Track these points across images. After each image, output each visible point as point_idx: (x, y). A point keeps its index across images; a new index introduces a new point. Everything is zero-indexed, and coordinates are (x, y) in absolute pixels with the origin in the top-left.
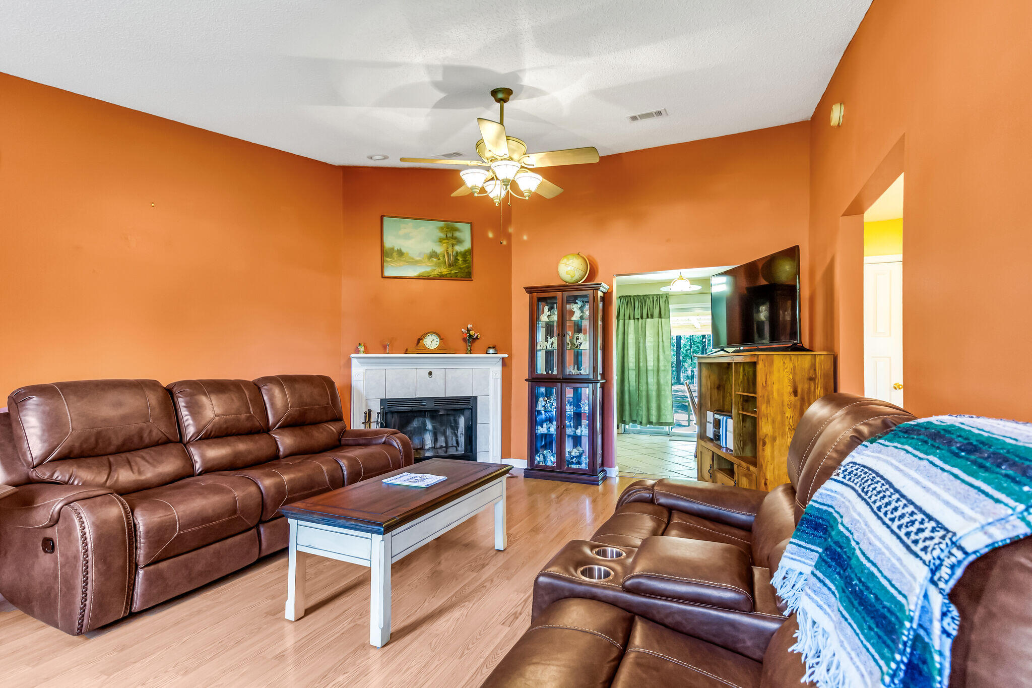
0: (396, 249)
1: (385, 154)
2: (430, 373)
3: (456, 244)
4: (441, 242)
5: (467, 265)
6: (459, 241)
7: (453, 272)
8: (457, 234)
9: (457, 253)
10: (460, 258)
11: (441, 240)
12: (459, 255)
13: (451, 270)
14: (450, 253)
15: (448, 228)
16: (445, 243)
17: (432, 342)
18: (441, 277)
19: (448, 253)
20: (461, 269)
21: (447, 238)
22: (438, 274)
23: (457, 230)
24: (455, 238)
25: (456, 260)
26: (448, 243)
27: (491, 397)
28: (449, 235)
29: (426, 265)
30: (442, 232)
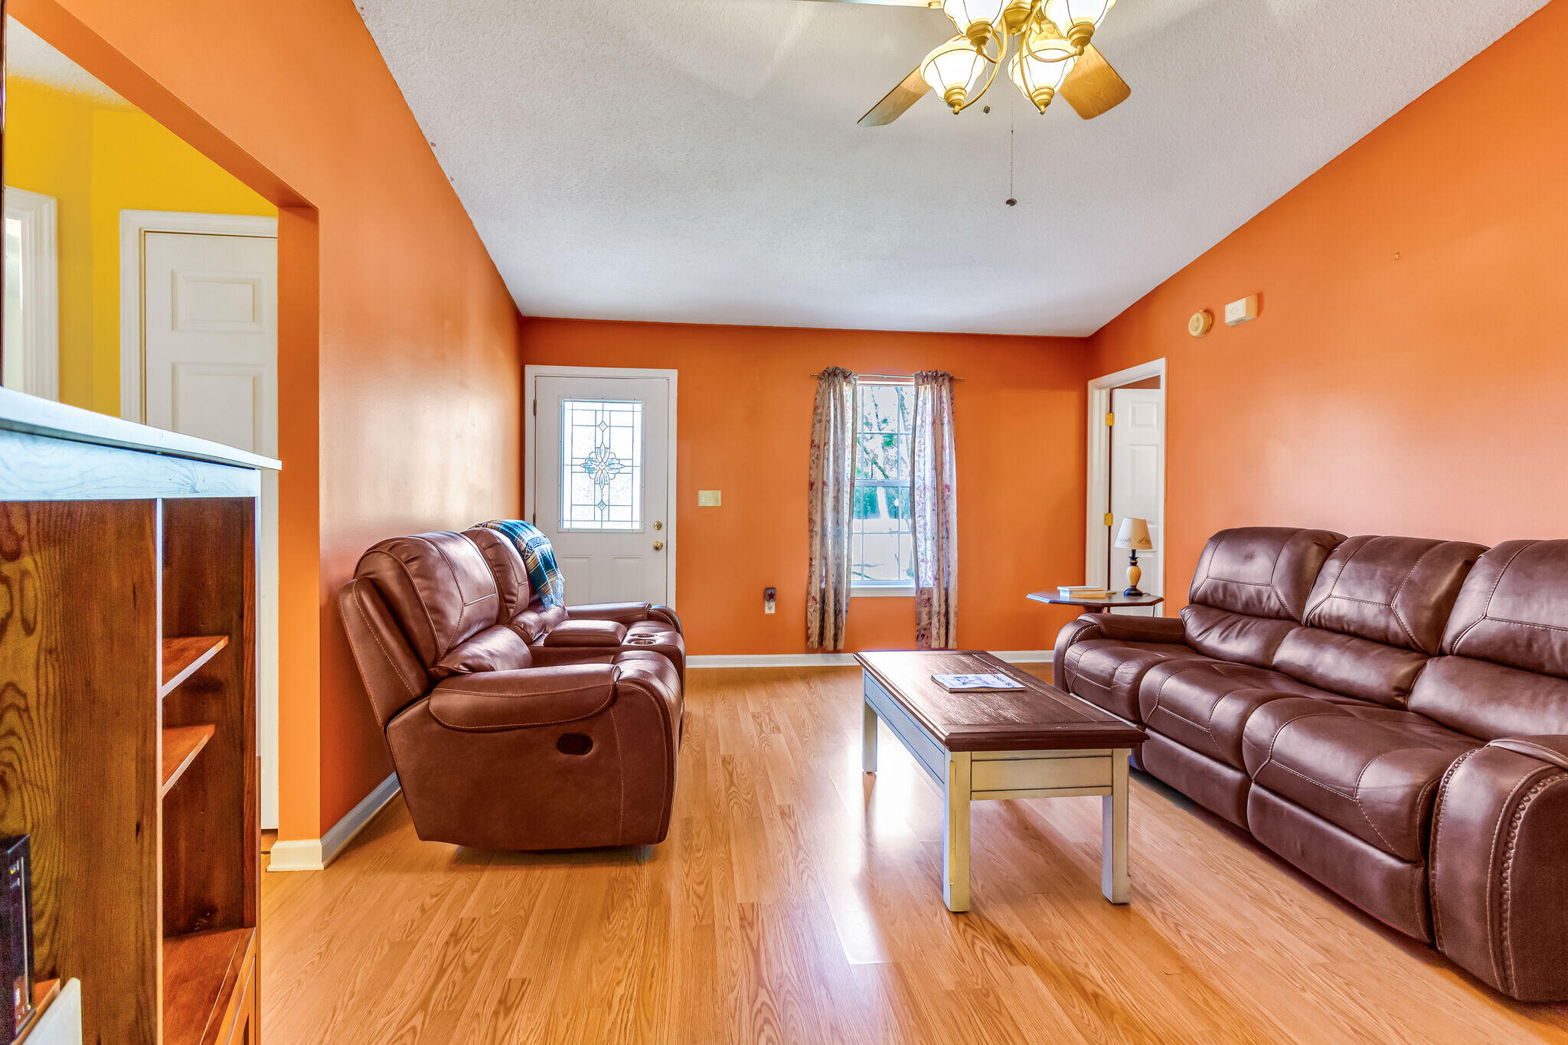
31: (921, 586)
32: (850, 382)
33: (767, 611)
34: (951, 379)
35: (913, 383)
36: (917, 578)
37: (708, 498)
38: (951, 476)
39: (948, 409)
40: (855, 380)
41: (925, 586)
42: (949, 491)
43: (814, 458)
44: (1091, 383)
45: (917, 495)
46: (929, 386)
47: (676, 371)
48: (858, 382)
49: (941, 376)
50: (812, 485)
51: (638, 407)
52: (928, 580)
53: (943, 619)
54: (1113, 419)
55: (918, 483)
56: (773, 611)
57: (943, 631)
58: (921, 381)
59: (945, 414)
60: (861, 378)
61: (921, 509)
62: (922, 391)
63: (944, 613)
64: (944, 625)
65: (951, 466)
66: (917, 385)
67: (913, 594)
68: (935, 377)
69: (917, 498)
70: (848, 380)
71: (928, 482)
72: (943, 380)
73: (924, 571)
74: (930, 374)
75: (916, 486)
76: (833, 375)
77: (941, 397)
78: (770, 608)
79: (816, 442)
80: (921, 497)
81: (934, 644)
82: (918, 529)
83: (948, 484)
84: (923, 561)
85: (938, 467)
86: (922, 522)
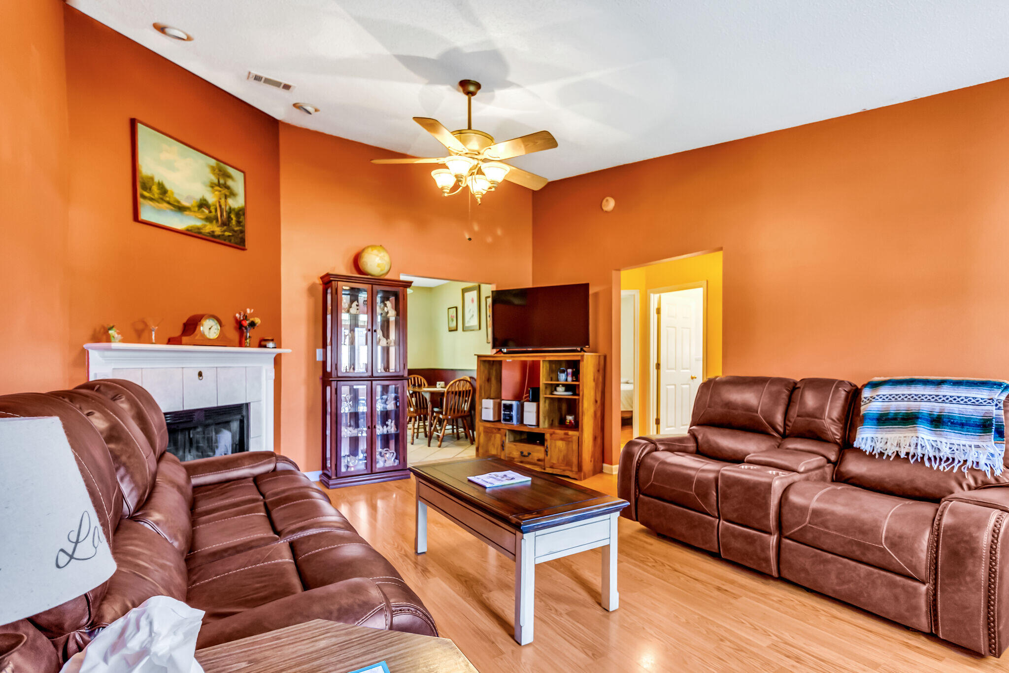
0: (156, 180)
1: (191, 34)
2: (200, 374)
3: (230, 197)
4: (212, 187)
5: (241, 228)
6: (233, 194)
7: (227, 234)
8: (230, 183)
9: (230, 208)
10: (233, 216)
11: (212, 186)
12: (233, 212)
13: (225, 231)
14: (223, 206)
15: (220, 170)
16: (217, 190)
17: (209, 329)
18: (212, 238)
19: (220, 206)
20: (235, 231)
21: (219, 185)
22: (209, 233)
23: (229, 176)
24: (228, 188)
25: (229, 218)
26: (220, 191)
27: (264, 403)
28: (222, 181)
29: (196, 216)
30: (214, 174)
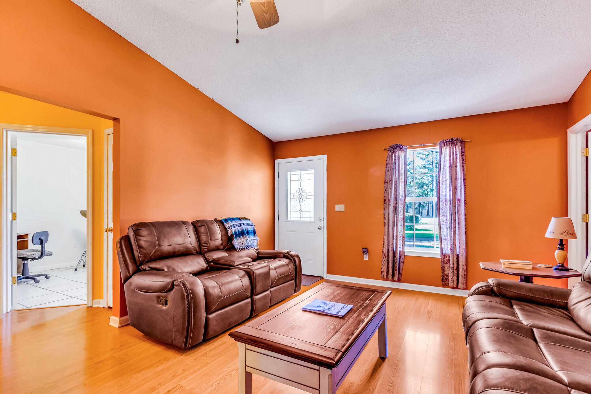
31: (444, 252)
32: (403, 151)
33: (365, 259)
34: (462, 142)
35: (438, 147)
36: (442, 248)
37: (340, 208)
38: (461, 194)
39: (460, 158)
40: (406, 149)
41: (447, 253)
42: (460, 202)
43: (385, 188)
44: (569, 131)
45: (442, 205)
46: (448, 147)
47: (326, 155)
48: (408, 150)
49: (455, 141)
50: (385, 201)
51: (313, 172)
52: (447, 250)
53: (455, 272)
54: (588, 152)
55: (442, 198)
56: (367, 259)
57: (455, 278)
58: (443, 145)
59: (458, 161)
60: (410, 148)
61: (443, 212)
62: (444, 150)
63: (456, 268)
64: (456, 275)
65: (461, 189)
66: (441, 147)
67: (439, 257)
68: (452, 142)
69: (441, 206)
70: (402, 149)
71: (448, 198)
72: (456, 143)
73: (446, 245)
74: (448, 140)
75: (441, 200)
76: (395, 148)
77: (456, 152)
78: (366, 257)
79: (387, 181)
80: (443, 206)
81: (451, 284)
82: (442, 223)
83: (459, 198)
84: (445, 239)
85: (454, 189)
86: (444, 219)
